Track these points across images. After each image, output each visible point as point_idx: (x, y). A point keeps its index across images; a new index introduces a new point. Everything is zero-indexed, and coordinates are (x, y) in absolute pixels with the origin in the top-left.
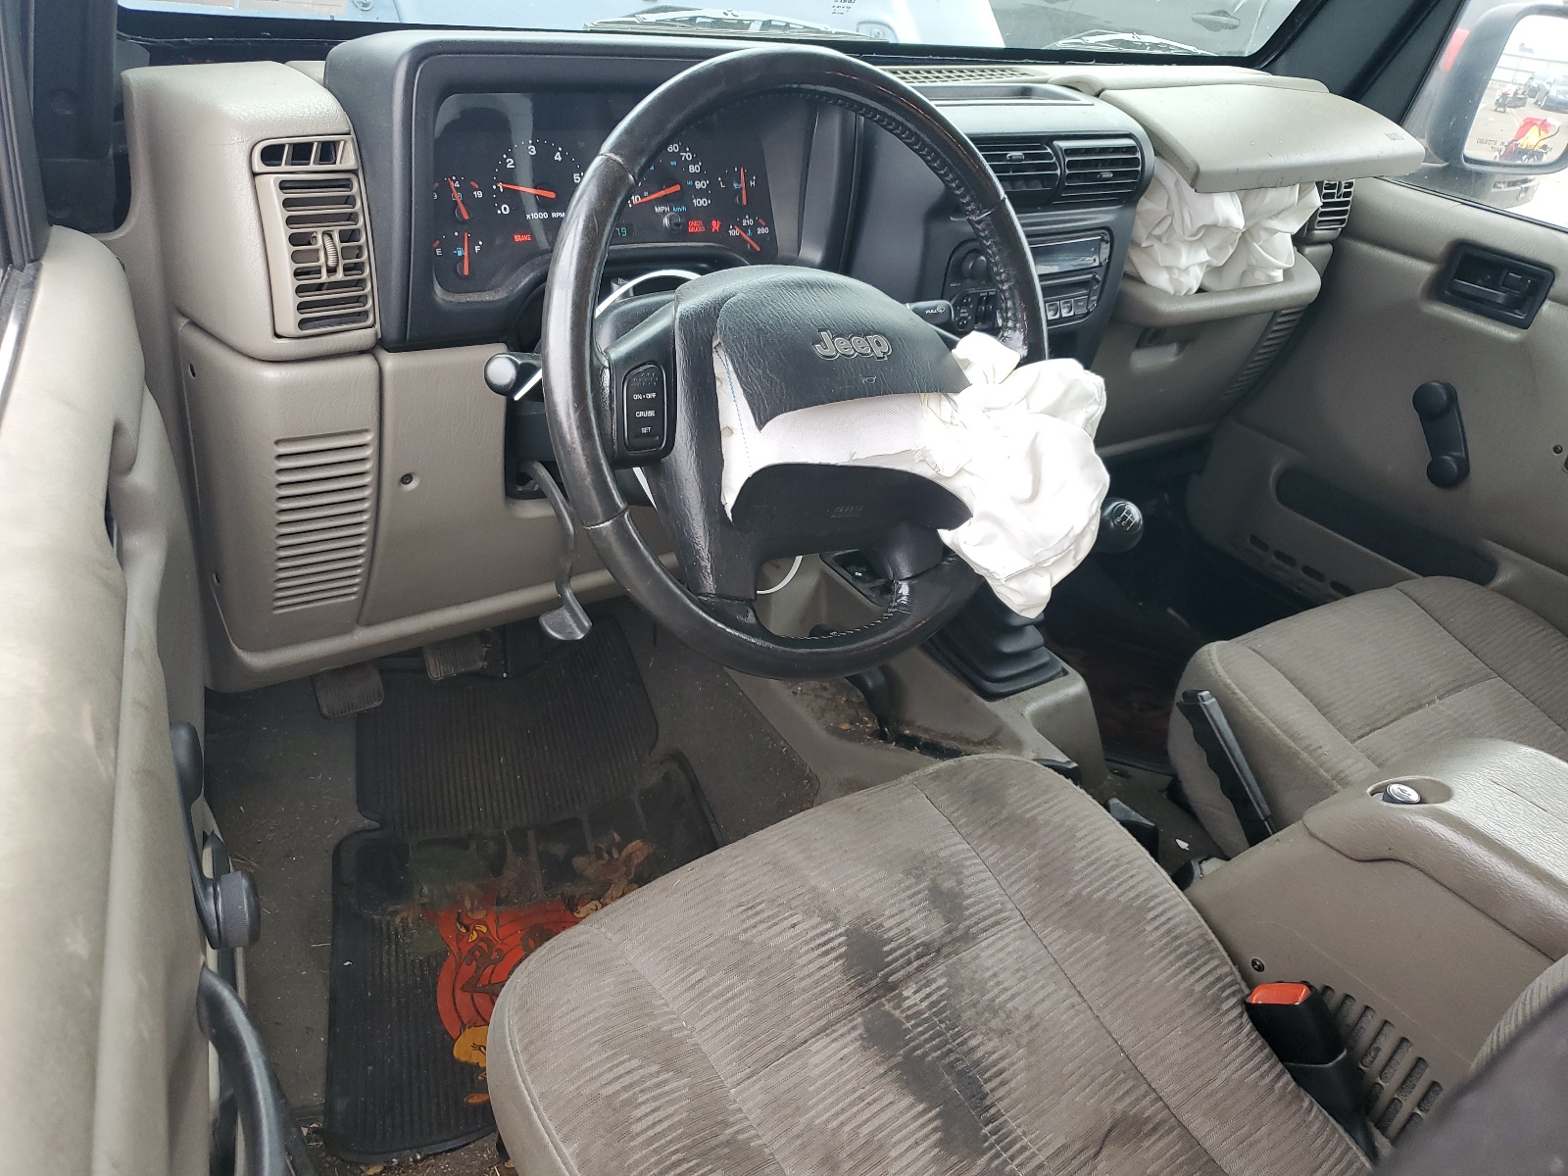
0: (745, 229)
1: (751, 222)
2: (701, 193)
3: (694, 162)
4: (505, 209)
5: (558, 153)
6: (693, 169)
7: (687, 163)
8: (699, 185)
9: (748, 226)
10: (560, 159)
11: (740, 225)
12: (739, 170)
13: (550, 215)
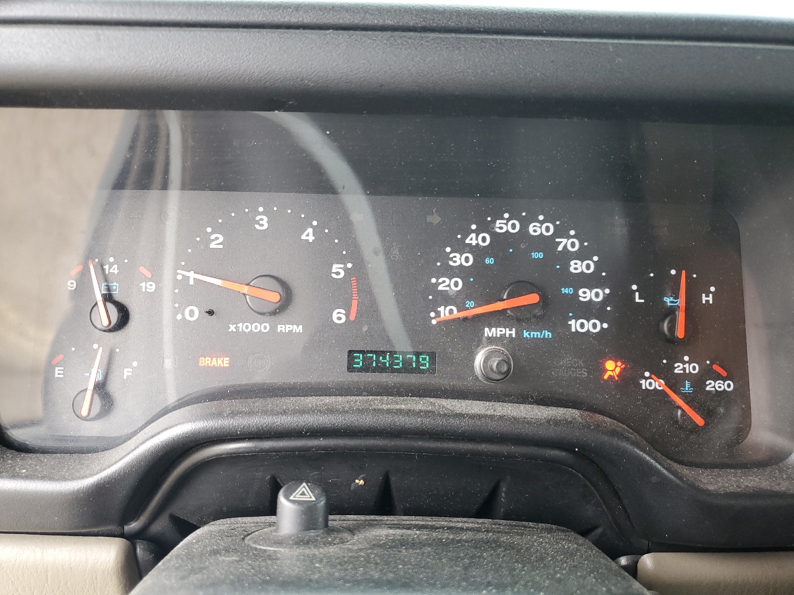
0: (674, 382)
1: (693, 368)
2: (587, 311)
3: (582, 255)
4: (192, 313)
5: (310, 230)
6: (577, 267)
7: (567, 256)
8: (587, 295)
9: (685, 376)
10: (311, 238)
11: (665, 373)
12: (679, 274)
13: (273, 328)
